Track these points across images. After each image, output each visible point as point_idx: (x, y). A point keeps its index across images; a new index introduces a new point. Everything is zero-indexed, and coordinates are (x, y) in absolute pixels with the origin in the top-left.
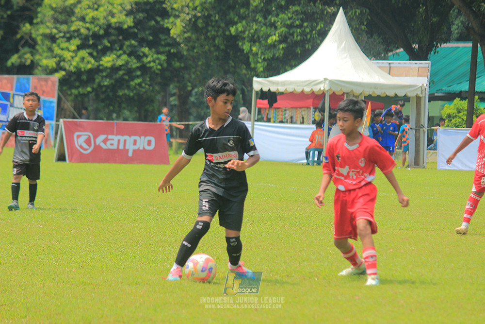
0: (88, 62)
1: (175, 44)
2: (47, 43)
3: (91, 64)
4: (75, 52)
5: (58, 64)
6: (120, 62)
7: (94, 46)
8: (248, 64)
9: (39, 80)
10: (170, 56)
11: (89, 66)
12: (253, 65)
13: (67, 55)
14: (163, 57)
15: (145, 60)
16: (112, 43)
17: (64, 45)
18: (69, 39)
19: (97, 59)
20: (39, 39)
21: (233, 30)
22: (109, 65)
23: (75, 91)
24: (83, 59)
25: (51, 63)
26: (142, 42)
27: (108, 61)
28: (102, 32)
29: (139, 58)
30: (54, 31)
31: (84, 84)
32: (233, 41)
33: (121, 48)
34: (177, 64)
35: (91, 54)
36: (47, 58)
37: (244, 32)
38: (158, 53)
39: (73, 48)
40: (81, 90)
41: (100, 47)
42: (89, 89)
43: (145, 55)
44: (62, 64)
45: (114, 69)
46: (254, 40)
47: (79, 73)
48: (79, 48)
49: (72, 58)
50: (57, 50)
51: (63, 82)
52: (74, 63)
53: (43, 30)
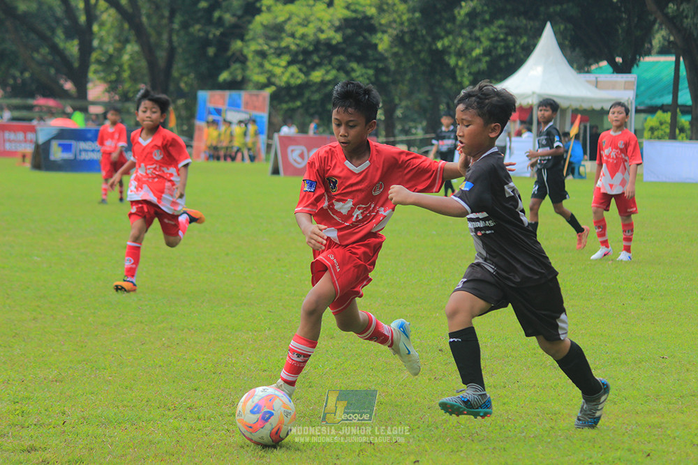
0: (298, 78)
1: (382, 58)
2: (258, 59)
3: (300, 79)
4: (286, 67)
5: (269, 79)
6: (329, 77)
7: (304, 62)
8: (454, 78)
9: (251, 95)
10: (378, 71)
11: (299, 82)
12: (459, 79)
13: (278, 71)
14: (371, 72)
15: (353, 75)
16: (322, 58)
17: (275, 61)
18: (279, 55)
19: (307, 74)
20: (250, 56)
21: (439, 45)
22: (318, 80)
23: (285, 106)
24: (292, 75)
25: (262, 79)
26: (351, 57)
27: (317, 76)
28: (311, 48)
29: (347, 73)
30: (265, 47)
31: (294, 98)
32: (439, 56)
33: (330, 63)
34: (384, 79)
35: (300, 70)
36: (258, 74)
37: (450, 47)
38: (366, 67)
39: (283, 63)
40: (291, 105)
41: (309, 63)
42: (298, 103)
43: (353, 70)
44: (273, 80)
45: (324, 84)
46: (460, 54)
47: (288, 87)
48: (290, 63)
49: (283, 73)
50: (268, 66)
51: (274, 97)
52: (285, 78)
53: (254, 47)
